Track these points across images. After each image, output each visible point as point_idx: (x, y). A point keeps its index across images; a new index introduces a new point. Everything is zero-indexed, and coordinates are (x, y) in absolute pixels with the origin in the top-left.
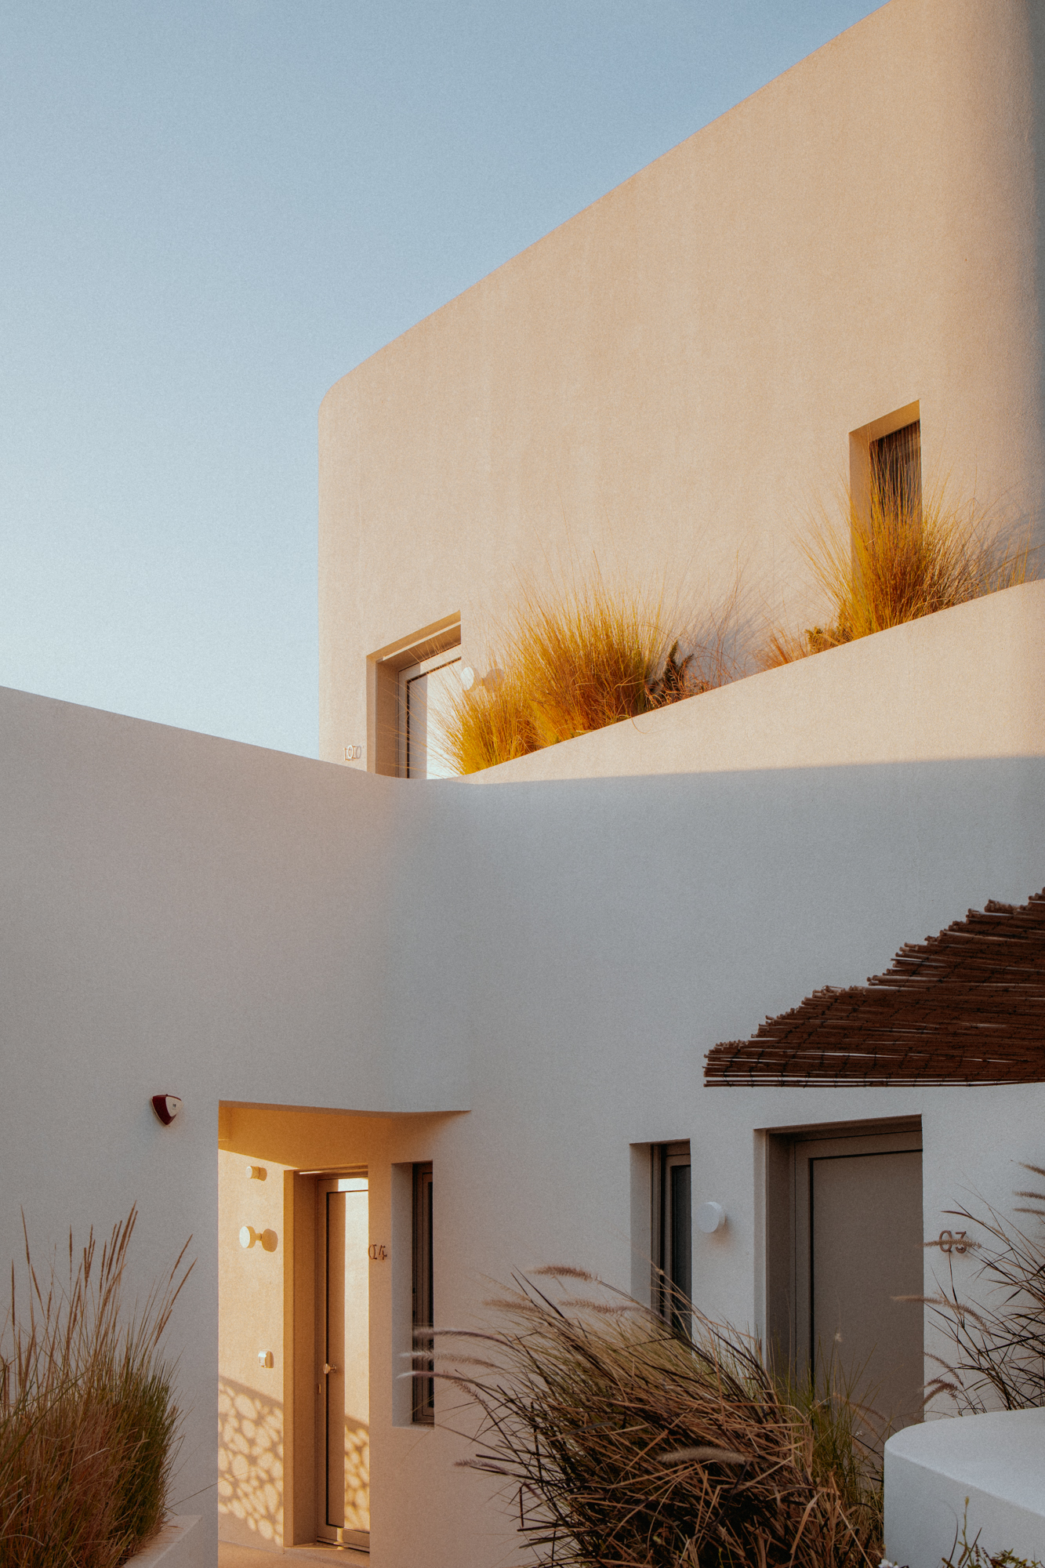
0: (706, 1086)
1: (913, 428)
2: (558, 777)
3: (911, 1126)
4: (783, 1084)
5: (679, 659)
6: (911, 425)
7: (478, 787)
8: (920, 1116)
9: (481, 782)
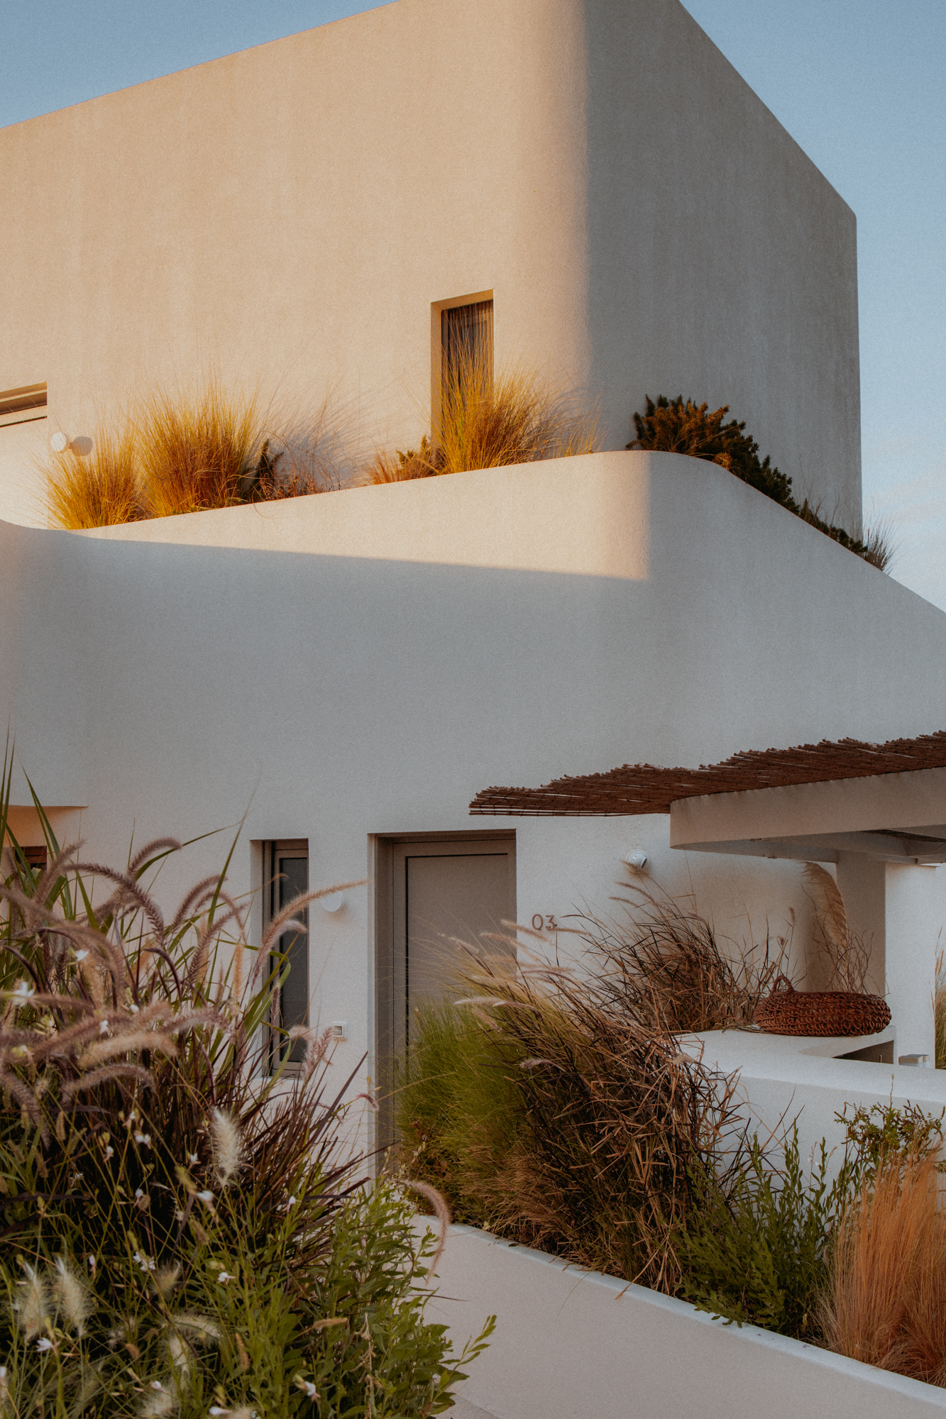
0: (470, 814)
1: (488, 304)
2: (180, 541)
3: (508, 837)
4: (510, 813)
5: (271, 456)
6: (485, 302)
7: (96, 540)
8: (515, 830)
9: (99, 537)
